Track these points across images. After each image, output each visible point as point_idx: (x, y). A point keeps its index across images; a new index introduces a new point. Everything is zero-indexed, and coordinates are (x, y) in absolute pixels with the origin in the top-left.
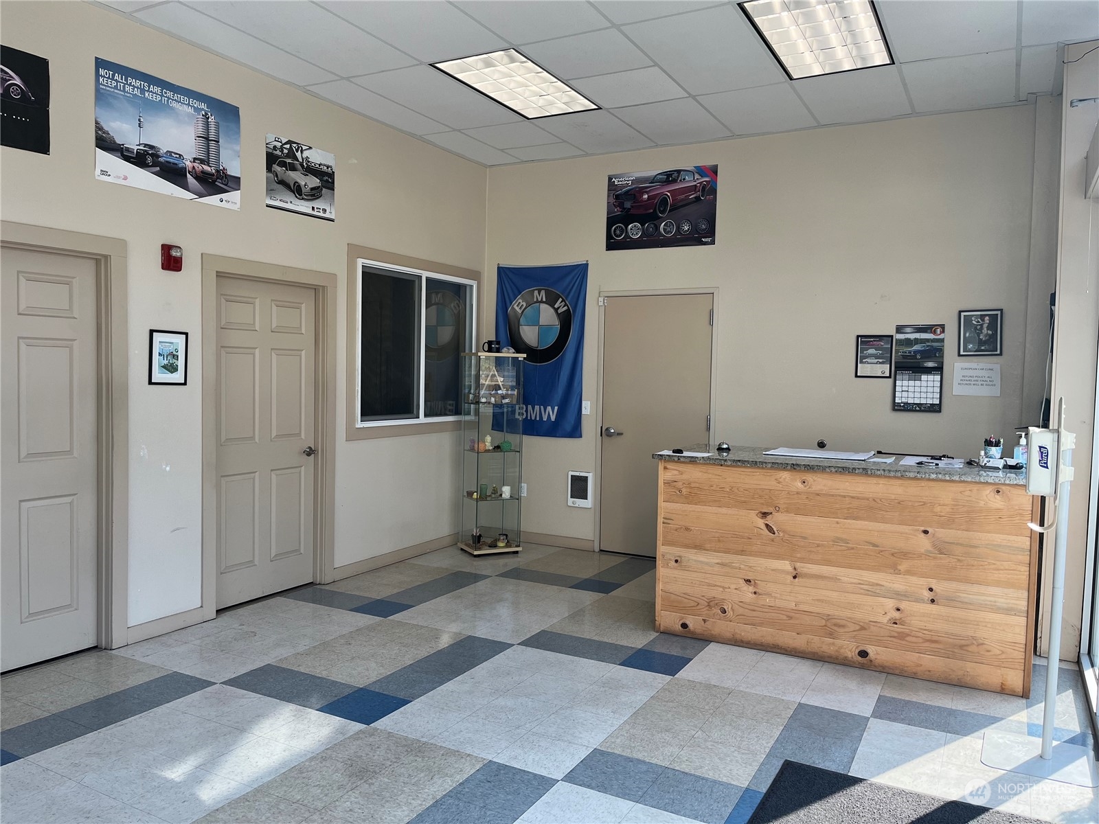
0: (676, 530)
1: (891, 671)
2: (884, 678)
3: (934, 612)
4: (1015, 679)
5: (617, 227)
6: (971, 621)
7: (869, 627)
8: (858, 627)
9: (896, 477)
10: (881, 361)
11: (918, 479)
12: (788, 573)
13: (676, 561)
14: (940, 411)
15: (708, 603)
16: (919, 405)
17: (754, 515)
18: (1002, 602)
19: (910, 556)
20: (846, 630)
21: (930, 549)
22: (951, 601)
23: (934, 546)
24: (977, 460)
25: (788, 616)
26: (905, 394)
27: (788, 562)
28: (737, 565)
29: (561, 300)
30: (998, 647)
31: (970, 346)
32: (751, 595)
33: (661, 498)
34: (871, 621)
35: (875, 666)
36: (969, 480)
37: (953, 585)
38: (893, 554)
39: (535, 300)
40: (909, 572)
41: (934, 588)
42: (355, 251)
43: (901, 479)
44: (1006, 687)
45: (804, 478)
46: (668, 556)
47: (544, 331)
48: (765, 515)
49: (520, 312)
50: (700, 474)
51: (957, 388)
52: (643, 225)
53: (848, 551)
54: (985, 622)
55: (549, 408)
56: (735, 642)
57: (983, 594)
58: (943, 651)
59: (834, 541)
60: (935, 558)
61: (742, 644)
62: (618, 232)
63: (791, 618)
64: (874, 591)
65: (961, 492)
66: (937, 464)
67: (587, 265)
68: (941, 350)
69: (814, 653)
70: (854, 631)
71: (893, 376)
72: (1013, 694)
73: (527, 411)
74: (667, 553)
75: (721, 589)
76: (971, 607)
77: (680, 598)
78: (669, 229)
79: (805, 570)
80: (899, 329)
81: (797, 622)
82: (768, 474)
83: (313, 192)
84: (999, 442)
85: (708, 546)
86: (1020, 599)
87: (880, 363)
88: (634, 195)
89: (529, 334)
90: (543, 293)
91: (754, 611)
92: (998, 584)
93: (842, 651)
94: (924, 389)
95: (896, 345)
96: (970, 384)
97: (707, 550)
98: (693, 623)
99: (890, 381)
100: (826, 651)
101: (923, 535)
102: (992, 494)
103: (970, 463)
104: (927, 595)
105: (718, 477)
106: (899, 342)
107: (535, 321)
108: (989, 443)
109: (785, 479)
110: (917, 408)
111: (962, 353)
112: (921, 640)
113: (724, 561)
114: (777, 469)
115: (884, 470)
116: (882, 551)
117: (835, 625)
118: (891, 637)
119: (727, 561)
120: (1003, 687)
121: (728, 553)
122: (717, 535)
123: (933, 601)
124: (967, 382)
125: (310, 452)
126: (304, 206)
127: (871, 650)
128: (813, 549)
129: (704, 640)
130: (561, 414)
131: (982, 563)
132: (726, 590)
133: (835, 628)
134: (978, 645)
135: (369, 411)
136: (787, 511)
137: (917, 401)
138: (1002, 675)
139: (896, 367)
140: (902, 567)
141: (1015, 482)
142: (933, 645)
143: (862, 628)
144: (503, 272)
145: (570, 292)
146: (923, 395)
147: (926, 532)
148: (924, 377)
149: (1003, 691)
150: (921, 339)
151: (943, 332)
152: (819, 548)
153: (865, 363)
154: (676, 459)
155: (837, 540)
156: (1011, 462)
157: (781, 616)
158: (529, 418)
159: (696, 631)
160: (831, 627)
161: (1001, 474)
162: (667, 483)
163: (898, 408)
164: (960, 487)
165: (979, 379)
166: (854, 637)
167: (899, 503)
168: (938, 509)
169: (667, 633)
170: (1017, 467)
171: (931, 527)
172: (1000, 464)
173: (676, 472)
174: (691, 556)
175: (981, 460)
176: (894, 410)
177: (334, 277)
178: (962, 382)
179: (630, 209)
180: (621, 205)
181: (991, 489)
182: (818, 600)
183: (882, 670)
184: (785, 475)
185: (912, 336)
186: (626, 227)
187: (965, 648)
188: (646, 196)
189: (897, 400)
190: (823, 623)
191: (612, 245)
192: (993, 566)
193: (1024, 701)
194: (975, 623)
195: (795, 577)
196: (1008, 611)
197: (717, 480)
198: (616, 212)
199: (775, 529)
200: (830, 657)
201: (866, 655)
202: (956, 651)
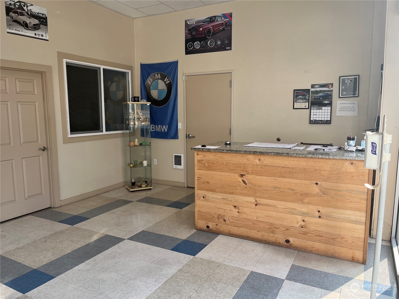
0: (203, 183)
1: (300, 250)
2: (296, 253)
3: (320, 222)
4: (359, 255)
5: (190, 44)
6: (338, 227)
7: (290, 229)
8: (285, 229)
9: (302, 157)
10: (304, 101)
11: (313, 158)
12: (253, 203)
13: (204, 197)
14: (330, 123)
15: (218, 216)
16: (321, 121)
17: (237, 176)
18: (353, 218)
19: (310, 195)
20: (280, 230)
21: (319, 192)
22: (329, 217)
23: (320, 190)
24: (343, 147)
25: (253, 223)
26: (315, 116)
27: (253, 198)
28: (230, 199)
29: (167, 78)
30: (351, 239)
31: (344, 93)
32: (236, 213)
33: (196, 168)
34: (291, 226)
35: (293, 247)
36: (338, 158)
37: (330, 209)
38: (301, 195)
39: (156, 78)
40: (308, 203)
41: (320, 211)
42: (61, 55)
43: (305, 158)
44: (354, 259)
45: (260, 158)
46: (200, 195)
47: (160, 92)
48: (242, 176)
49: (150, 84)
50: (213, 156)
51: (338, 113)
52: (200, 42)
53: (280, 193)
54: (345, 227)
55: (164, 126)
56: (230, 235)
57: (344, 214)
58: (324, 241)
59: (274, 188)
60: (321, 196)
61: (233, 236)
62: (190, 46)
63: (254, 224)
64: (292, 212)
65: (334, 164)
66: (324, 150)
67: (177, 62)
68: (331, 95)
69: (265, 241)
70: (283, 231)
71: (310, 108)
72: (358, 262)
73: (155, 128)
74: (200, 193)
75: (223, 210)
76: (338, 220)
77: (205, 214)
78: (211, 44)
79: (261, 202)
80: (313, 86)
81: (257, 226)
82: (243, 156)
83: (35, 26)
84: (354, 138)
85: (217, 190)
86: (362, 217)
87: (304, 102)
88: (196, 28)
89: (154, 94)
90: (159, 75)
91: (238, 220)
92: (351, 209)
93: (278, 240)
94: (323, 114)
95: (311, 93)
96: (344, 111)
97: (217, 192)
98: (212, 225)
99: (309, 110)
100: (271, 240)
101: (315, 185)
102: (349, 165)
103: (340, 149)
104: (317, 214)
105: (221, 158)
106: (313, 92)
107: (156, 88)
108: (349, 139)
109: (251, 158)
110: (320, 122)
111: (341, 96)
112: (314, 236)
113: (224, 197)
114: (247, 154)
115: (297, 154)
116: (296, 193)
117: (275, 228)
118: (300, 234)
119: (226, 197)
120: (353, 258)
121: (226, 193)
122: (221, 185)
123: (320, 217)
124: (343, 110)
125: (44, 149)
126: (31, 33)
127: (291, 239)
128: (264, 192)
129: (216, 233)
130: (169, 129)
131: (344, 199)
132: (226, 211)
133: (275, 229)
134: (341, 238)
135: (73, 130)
136: (252, 174)
137: (320, 119)
138: (353, 253)
139: (311, 104)
140: (306, 201)
141: (360, 159)
142: (320, 238)
143: (287, 229)
144: (143, 66)
145: (170, 74)
146: (323, 116)
147: (317, 184)
148: (323, 108)
149: (353, 260)
150: (322, 91)
151: (332, 87)
152: (267, 192)
153: (297, 102)
154: (202, 150)
155: (276, 188)
156: (360, 148)
157: (251, 223)
158: (156, 131)
159: (213, 229)
160: (273, 228)
161: (354, 155)
162: (199, 161)
163: (312, 122)
164: (334, 162)
165: (348, 108)
166: (283, 233)
167: (304, 170)
168: (323, 172)
169: (200, 230)
170: (362, 151)
171: (319, 181)
172: (354, 149)
173: (202, 156)
174: (210, 195)
175: (345, 147)
176: (310, 123)
177: (50, 67)
178: (340, 110)
179: (195, 35)
180: (191, 34)
181: (348, 163)
182: (267, 216)
183: (296, 249)
184: (251, 157)
185: (318, 89)
186: (194, 44)
187: (335, 240)
188: (201, 29)
189: (312, 119)
190: (269, 227)
191: (188, 52)
192: (349, 201)
193: (363, 266)
194: (340, 228)
195: (256, 205)
196: (356, 222)
197: (220, 159)
198: (188, 37)
199: (247, 182)
200: (273, 242)
201: (289, 242)
202: (331, 241)
